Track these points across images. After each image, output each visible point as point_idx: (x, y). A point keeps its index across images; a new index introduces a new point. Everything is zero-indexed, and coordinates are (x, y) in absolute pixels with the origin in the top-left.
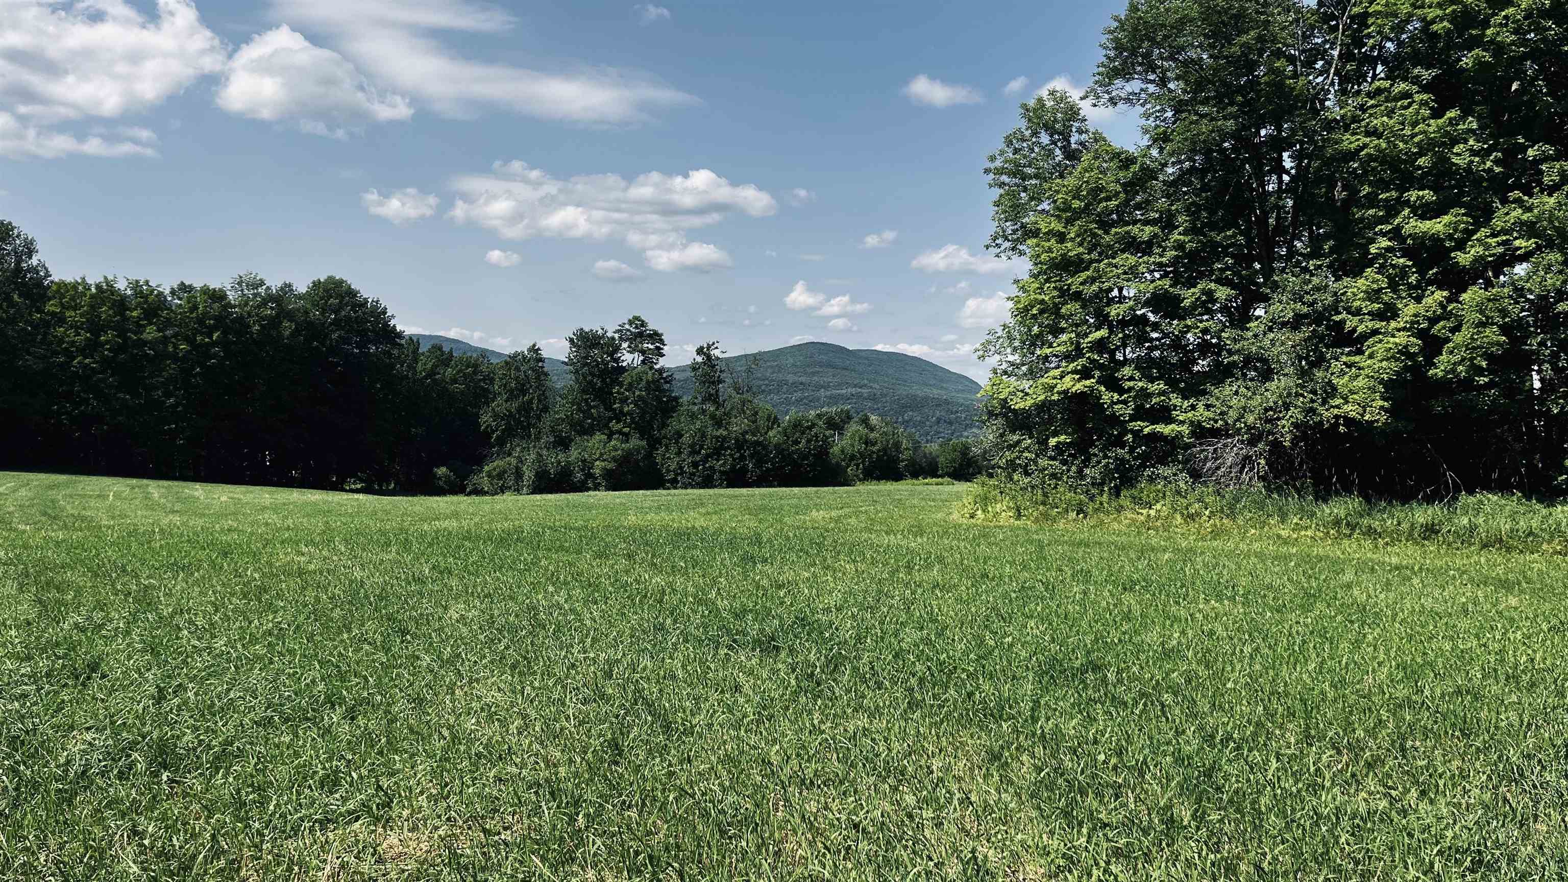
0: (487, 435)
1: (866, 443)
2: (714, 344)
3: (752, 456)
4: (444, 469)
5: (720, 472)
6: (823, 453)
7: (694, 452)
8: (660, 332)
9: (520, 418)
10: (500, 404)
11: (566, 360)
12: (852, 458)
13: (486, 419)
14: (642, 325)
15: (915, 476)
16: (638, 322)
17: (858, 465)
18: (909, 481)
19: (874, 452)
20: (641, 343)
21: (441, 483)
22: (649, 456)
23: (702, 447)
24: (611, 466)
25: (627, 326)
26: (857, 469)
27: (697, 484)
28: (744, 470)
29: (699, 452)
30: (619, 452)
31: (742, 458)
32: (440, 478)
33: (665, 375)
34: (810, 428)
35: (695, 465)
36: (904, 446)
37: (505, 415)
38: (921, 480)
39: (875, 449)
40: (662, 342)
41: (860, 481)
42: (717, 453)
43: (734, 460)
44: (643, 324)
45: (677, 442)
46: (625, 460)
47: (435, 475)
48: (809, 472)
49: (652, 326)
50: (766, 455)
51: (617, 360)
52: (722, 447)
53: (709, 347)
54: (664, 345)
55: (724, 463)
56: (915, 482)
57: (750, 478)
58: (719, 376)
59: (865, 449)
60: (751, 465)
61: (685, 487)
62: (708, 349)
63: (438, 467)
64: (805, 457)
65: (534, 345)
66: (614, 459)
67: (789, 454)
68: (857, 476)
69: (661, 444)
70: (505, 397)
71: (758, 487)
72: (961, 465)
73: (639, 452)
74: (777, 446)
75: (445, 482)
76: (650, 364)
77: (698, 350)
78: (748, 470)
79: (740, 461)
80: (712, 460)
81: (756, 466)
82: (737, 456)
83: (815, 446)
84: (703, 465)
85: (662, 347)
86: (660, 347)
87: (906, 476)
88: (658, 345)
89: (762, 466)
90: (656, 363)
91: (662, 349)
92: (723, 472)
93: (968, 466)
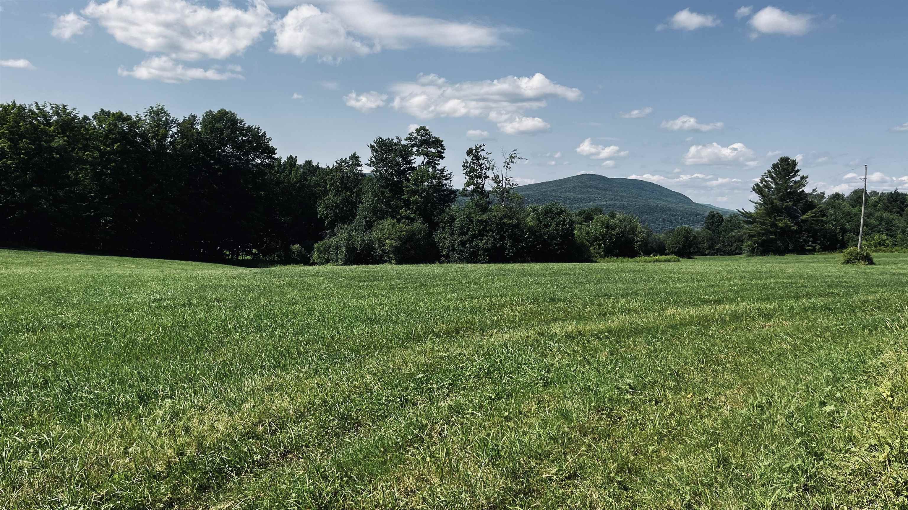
0: (322, 221)
1: (607, 227)
2: (481, 146)
3: (510, 236)
4: (297, 246)
5: (483, 249)
6: (569, 234)
7: (462, 234)
8: (441, 139)
9: (343, 208)
10: (331, 198)
11: (369, 162)
12: (596, 239)
13: (321, 209)
14: (427, 134)
15: (647, 253)
16: (422, 131)
17: (599, 245)
18: (643, 258)
19: (614, 235)
20: (426, 148)
21: (295, 256)
22: (429, 235)
23: (468, 229)
24: (398, 243)
25: (415, 135)
26: (599, 248)
27: (464, 258)
28: (503, 248)
29: (467, 234)
30: (404, 233)
31: (502, 238)
32: (294, 253)
33: (445, 173)
34: (559, 214)
35: (463, 244)
36: (638, 230)
37: (332, 206)
38: (652, 258)
39: (614, 232)
40: (442, 146)
41: (601, 257)
42: (481, 234)
43: (495, 239)
45: (451, 226)
46: (410, 238)
47: (291, 249)
48: (557, 250)
49: (435, 134)
50: (521, 236)
51: (410, 162)
52: (485, 229)
53: (477, 149)
54: (444, 149)
55: (486, 242)
56: (647, 258)
57: (508, 254)
58: (485, 173)
59: (606, 232)
60: (508, 244)
61: (455, 261)
62: (476, 152)
63: (293, 244)
64: (554, 238)
65: (355, 154)
66: (399, 238)
67: (541, 235)
68: (599, 253)
69: (439, 227)
70: (333, 192)
71: (514, 262)
72: (684, 246)
73: (419, 233)
74: (531, 229)
75: (298, 255)
76: (432, 163)
77: (470, 152)
78: (507, 248)
79: (500, 241)
80: (477, 240)
81: (513, 244)
82: (498, 236)
83: (562, 229)
84: (470, 244)
85: (442, 151)
86: (441, 151)
87: (640, 254)
88: (439, 149)
89: (518, 245)
90: (438, 164)
91: (443, 153)
92: (485, 250)
93: (690, 246)
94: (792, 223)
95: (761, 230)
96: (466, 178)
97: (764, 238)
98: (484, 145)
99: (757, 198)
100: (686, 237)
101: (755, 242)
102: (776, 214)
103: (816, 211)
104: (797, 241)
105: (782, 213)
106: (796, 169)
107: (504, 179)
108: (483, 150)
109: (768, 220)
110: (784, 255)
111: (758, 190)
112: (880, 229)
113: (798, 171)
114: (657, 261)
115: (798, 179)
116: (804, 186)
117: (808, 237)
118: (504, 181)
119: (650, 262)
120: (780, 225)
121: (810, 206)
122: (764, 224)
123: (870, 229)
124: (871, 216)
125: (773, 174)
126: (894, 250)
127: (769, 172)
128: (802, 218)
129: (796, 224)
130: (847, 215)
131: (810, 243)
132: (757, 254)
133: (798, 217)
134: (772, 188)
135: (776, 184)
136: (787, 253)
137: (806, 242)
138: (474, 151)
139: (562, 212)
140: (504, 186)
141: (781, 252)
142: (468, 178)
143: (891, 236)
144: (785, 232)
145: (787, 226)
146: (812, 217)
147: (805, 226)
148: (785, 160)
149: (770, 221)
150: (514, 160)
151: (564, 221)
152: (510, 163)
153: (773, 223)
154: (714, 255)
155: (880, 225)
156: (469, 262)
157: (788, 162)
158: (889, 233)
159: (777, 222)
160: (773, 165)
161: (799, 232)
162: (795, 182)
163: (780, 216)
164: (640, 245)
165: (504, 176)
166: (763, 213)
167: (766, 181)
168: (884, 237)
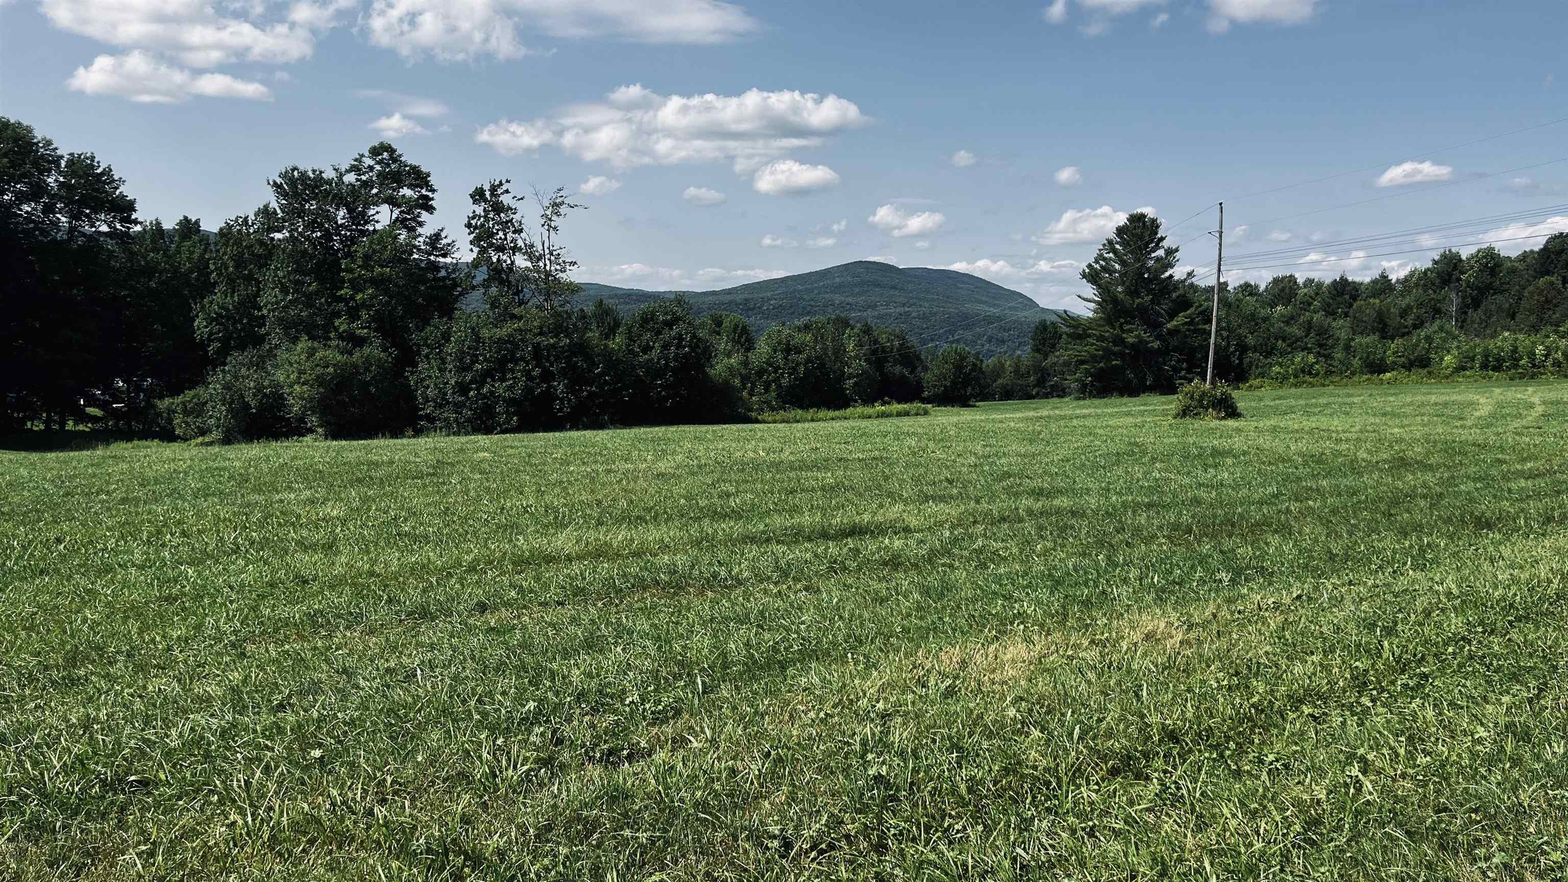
2: (501, 184)
3: (563, 373)
8: (424, 169)
10: (216, 299)
14: (394, 160)
16: (386, 153)
17: (767, 385)
18: (859, 410)
19: (800, 364)
20: (395, 189)
23: (474, 359)
24: (315, 392)
25: (368, 162)
26: (767, 390)
28: (549, 397)
29: (471, 368)
31: (547, 376)
34: (669, 324)
35: (463, 389)
36: (852, 353)
37: (220, 315)
38: (878, 408)
39: (801, 359)
40: (428, 185)
41: (773, 409)
42: (499, 369)
43: (530, 379)
44: (394, 157)
45: (440, 352)
48: (664, 399)
49: (410, 157)
50: (588, 370)
51: (368, 221)
52: (509, 359)
53: (493, 189)
54: (434, 191)
55: (512, 386)
56: (868, 410)
57: (560, 410)
58: (513, 241)
60: (560, 388)
62: (492, 195)
64: (659, 374)
66: (323, 381)
67: (631, 369)
68: (768, 403)
69: (418, 355)
70: (222, 287)
72: (953, 382)
76: (408, 222)
77: (478, 195)
78: (557, 398)
79: (542, 381)
80: (493, 380)
81: (570, 388)
82: (537, 372)
83: (677, 355)
84: (478, 389)
85: (430, 194)
86: (427, 196)
87: (856, 401)
88: (424, 192)
89: (581, 390)
90: (421, 224)
91: (432, 199)
92: (510, 402)
93: (966, 382)
94: (1151, 336)
95: (1096, 350)
96: (472, 250)
97: (1102, 365)
98: (508, 181)
99: (1090, 291)
100: (959, 367)
101: (1087, 373)
102: (1122, 320)
103: (1193, 313)
104: (1160, 369)
105: (1133, 318)
106: (1159, 236)
107: (547, 251)
108: (507, 191)
109: (1108, 331)
110: (1138, 396)
111: (1092, 276)
112: (1306, 343)
113: (1162, 239)
114: (883, 415)
115: (1161, 253)
116: (1172, 267)
117: (1179, 361)
118: (547, 256)
119: (870, 417)
120: (1130, 340)
121: (1184, 303)
122: (1101, 338)
123: (1289, 346)
124: (1293, 322)
125: (1118, 246)
126: (1327, 382)
127: (1110, 242)
128: (1169, 326)
129: (1159, 337)
130: (1249, 321)
131: (1183, 373)
132: (1092, 396)
133: (1161, 325)
134: (1115, 271)
135: (1123, 263)
136: (1144, 393)
137: (1176, 370)
138: (488, 194)
139: (676, 320)
140: (548, 268)
141: (1132, 390)
142: (476, 250)
143: (1325, 356)
144: (1139, 352)
145: (1141, 341)
146: (1186, 323)
147: (1174, 342)
148: (1137, 219)
149: (1112, 333)
150: (563, 210)
151: (680, 337)
152: (554, 218)
153: (1117, 336)
154: (1047, 398)
155: (1306, 336)
156: (476, 430)
157: (1144, 222)
158: (1322, 351)
159: (1124, 335)
160: (1117, 229)
161: (1165, 352)
162: (1158, 259)
163: (1130, 323)
164: (855, 383)
165: (546, 245)
166: (1101, 318)
167: (1104, 259)
168: (1311, 359)
